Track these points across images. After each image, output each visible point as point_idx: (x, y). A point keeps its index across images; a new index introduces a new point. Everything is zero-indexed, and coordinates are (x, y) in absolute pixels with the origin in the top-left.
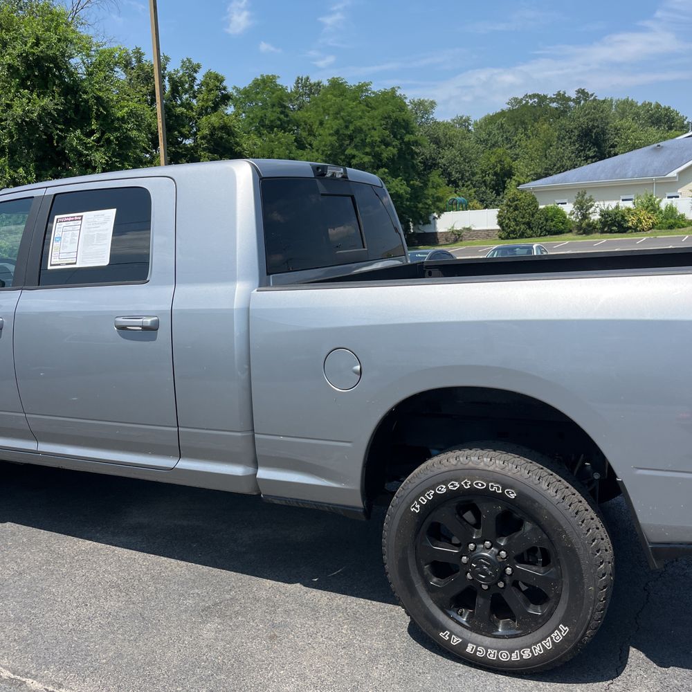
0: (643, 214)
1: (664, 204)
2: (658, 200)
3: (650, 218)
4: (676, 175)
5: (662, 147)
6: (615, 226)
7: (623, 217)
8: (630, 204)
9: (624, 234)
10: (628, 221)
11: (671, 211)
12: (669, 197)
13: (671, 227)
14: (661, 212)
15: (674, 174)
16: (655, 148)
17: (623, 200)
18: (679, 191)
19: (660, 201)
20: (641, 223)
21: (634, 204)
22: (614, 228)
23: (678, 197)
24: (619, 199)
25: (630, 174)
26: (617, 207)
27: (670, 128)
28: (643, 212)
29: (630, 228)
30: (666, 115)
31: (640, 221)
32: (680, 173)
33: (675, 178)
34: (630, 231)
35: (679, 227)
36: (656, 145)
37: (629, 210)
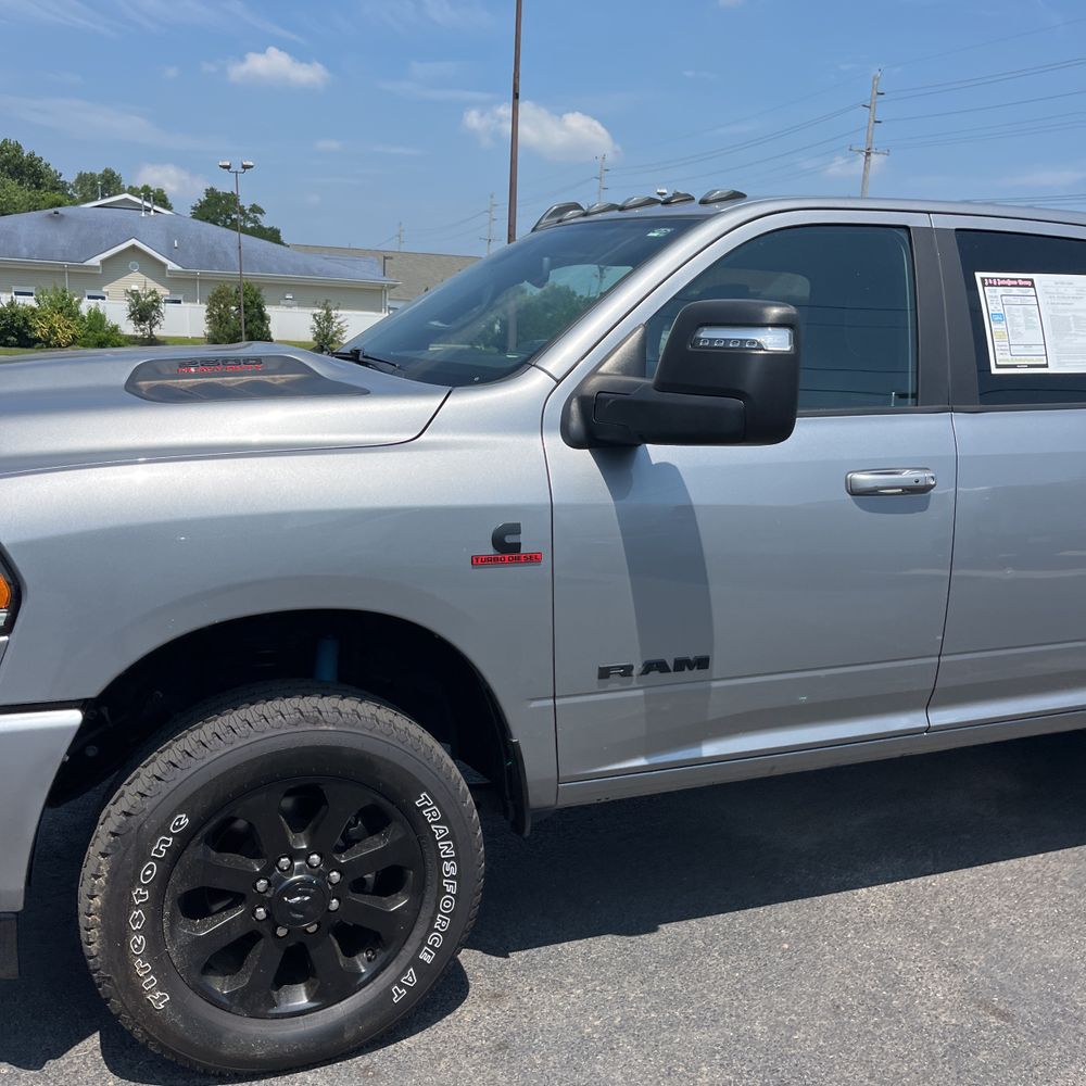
0: (57, 320)
1: (86, 306)
2: (76, 299)
3: (69, 327)
4: (99, 264)
5: (62, 216)
6: (13, 335)
7: (26, 320)
8: (30, 302)
9: (29, 350)
10: (35, 329)
11: (97, 318)
12: (89, 297)
13: (101, 344)
14: (84, 318)
15: (96, 261)
16: (50, 216)
17: (17, 294)
18: (105, 289)
19: (80, 301)
20: (55, 334)
21: (38, 301)
22: (12, 338)
23: (103, 298)
24: (11, 292)
25: (25, 251)
26: (12, 304)
27: (39, 186)
28: (57, 317)
29: (38, 340)
30: (31, 165)
31: (53, 331)
32: (103, 262)
33: (97, 267)
34: (38, 345)
35: (114, 346)
36: (52, 211)
37: (33, 310)
